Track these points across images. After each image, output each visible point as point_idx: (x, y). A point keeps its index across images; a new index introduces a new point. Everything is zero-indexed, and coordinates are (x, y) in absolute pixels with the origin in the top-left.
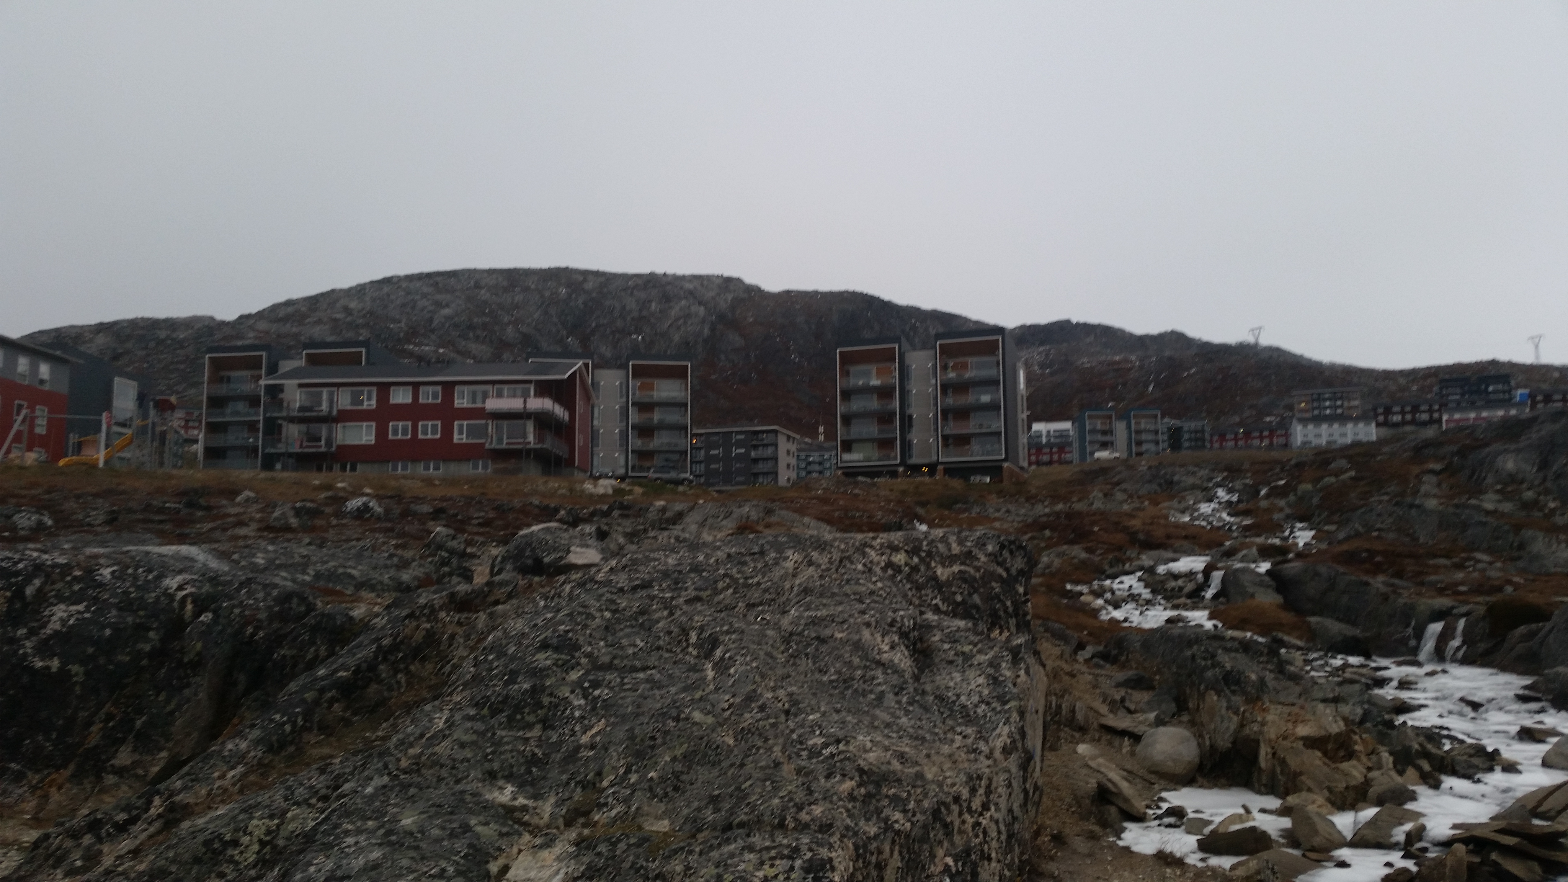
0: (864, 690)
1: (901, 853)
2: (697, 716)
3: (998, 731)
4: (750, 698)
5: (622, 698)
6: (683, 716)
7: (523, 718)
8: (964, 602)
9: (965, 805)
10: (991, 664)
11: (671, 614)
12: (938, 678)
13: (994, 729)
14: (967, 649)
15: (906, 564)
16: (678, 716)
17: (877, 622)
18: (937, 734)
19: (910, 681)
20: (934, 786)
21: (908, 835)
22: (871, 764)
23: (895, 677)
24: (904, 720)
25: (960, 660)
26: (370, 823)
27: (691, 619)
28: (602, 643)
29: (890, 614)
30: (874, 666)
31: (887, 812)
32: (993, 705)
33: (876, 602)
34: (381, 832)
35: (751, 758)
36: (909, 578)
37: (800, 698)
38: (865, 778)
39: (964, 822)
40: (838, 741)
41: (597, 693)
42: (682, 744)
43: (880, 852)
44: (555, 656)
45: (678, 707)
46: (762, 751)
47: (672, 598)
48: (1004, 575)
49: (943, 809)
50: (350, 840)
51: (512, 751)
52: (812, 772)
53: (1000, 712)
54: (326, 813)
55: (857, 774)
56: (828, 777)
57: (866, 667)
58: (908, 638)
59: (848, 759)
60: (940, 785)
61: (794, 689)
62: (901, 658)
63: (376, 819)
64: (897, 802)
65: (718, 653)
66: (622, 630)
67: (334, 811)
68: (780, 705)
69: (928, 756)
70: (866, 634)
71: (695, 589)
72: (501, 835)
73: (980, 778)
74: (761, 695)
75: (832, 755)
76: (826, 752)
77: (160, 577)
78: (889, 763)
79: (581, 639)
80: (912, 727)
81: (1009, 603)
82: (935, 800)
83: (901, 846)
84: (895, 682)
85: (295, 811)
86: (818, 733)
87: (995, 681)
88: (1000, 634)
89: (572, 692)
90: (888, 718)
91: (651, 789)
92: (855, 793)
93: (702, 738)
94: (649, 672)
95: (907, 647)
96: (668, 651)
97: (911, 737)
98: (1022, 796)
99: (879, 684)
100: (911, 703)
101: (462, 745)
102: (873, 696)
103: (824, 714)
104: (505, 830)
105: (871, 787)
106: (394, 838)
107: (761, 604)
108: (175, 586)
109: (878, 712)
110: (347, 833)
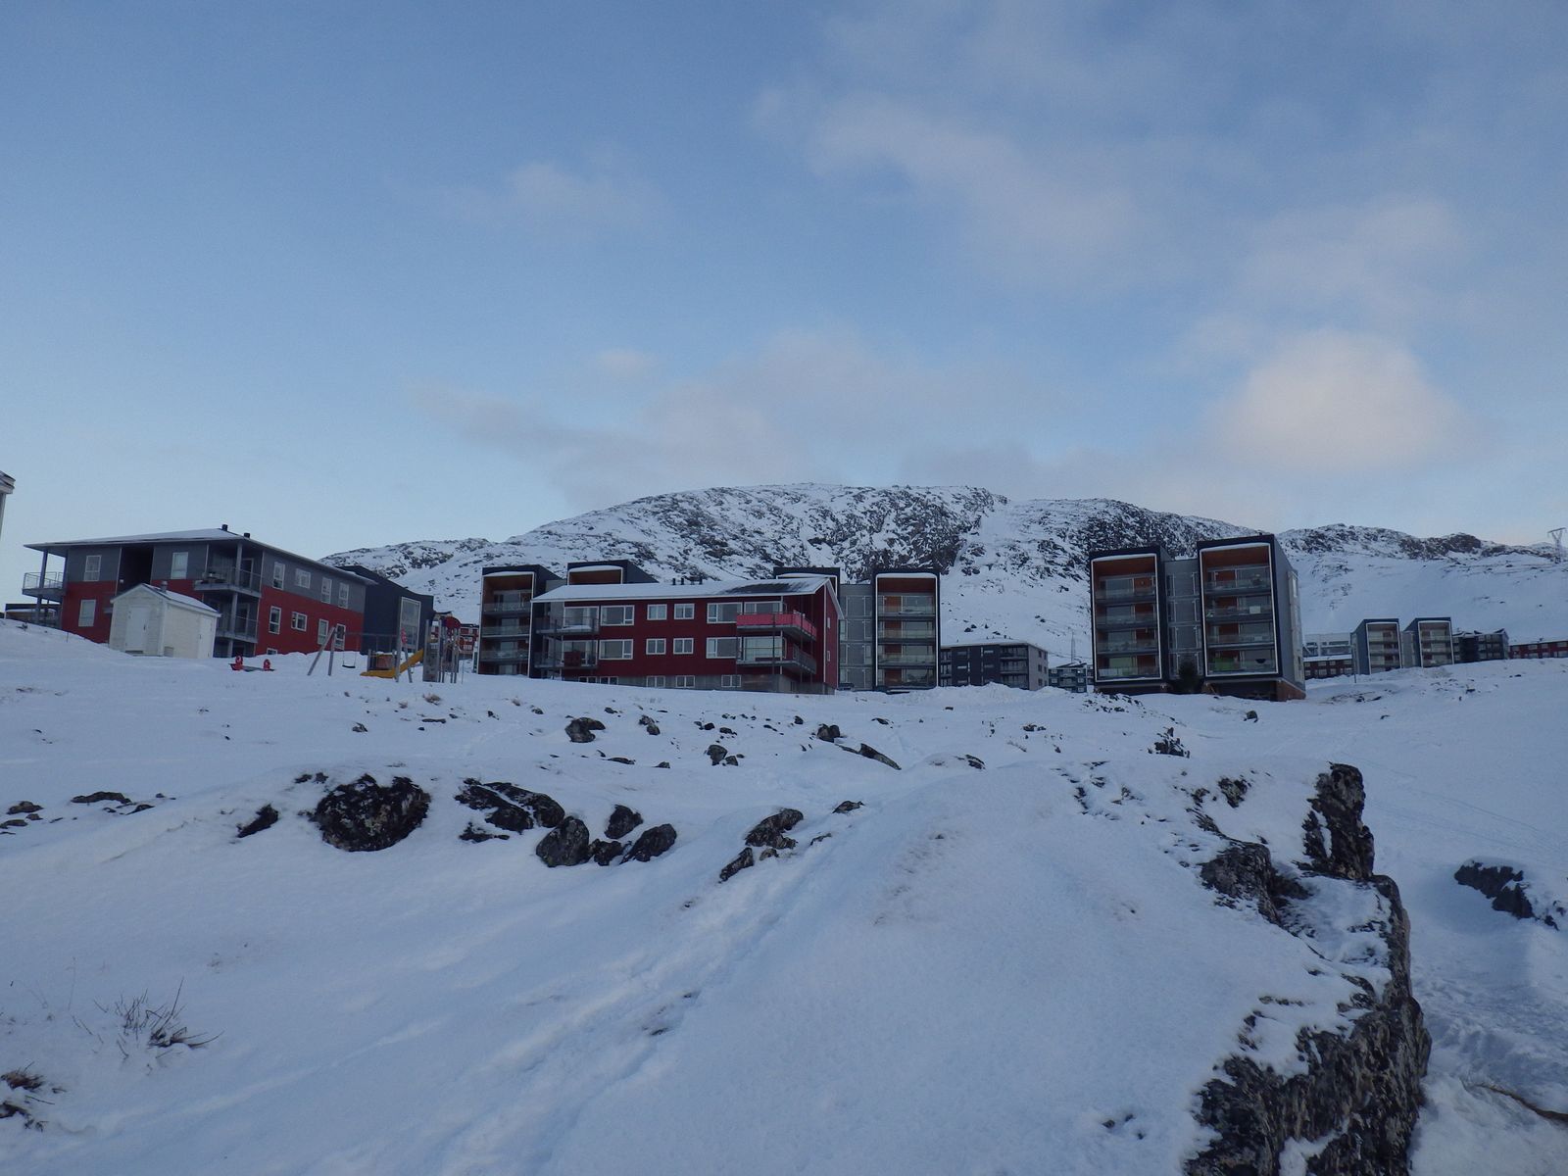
1: (1308, 1107)
9: (1364, 1058)
21: (1313, 1089)
39: (1364, 1077)
43: (1290, 1105)
48: (1343, 808)
49: (1344, 1061)
81: (1351, 839)
82: (1336, 1052)
83: (1307, 1099)
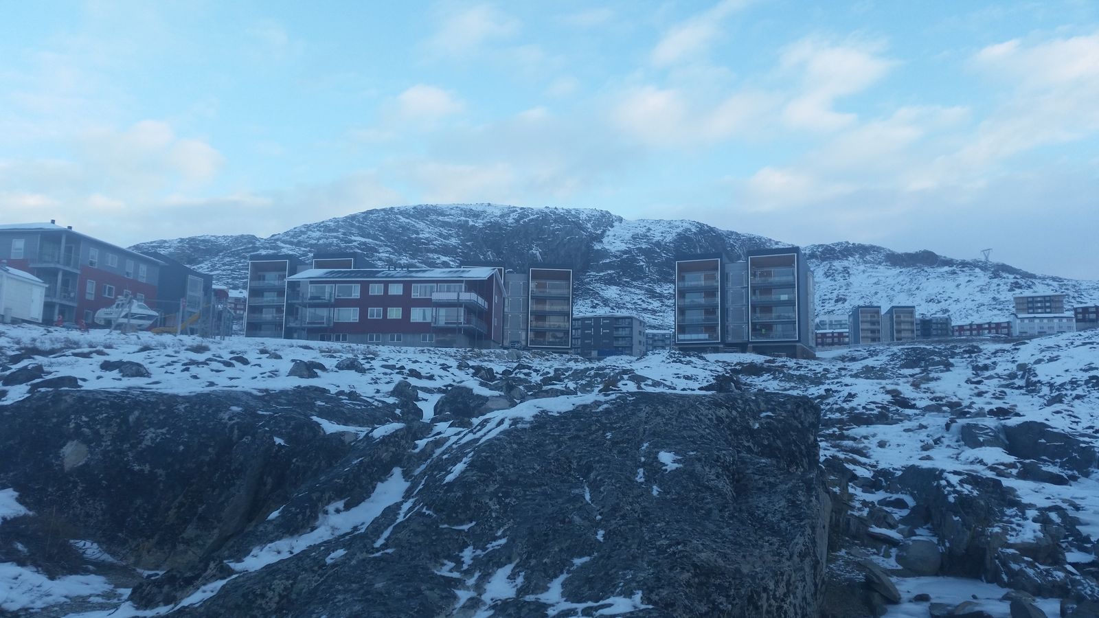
0: (697, 506)
2: (577, 519)
3: (796, 541)
4: (615, 509)
5: (525, 505)
6: (567, 520)
7: (457, 516)
8: (769, 445)
9: (771, 593)
10: (790, 492)
11: (559, 447)
12: (750, 500)
13: (793, 539)
14: (772, 480)
15: (727, 417)
16: (564, 519)
17: (706, 458)
18: (750, 541)
19: (730, 501)
20: (749, 580)
21: (730, 614)
22: (702, 561)
23: (720, 498)
24: (727, 530)
25: (767, 489)
26: (354, 585)
27: (573, 451)
28: (511, 466)
29: (716, 453)
30: (704, 490)
31: (714, 596)
32: (793, 521)
33: (705, 443)
34: (361, 592)
35: (615, 553)
36: (729, 428)
37: (650, 510)
38: (698, 571)
39: (770, 605)
40: (678, 544)
41: (507, 501)
42: (566, 540)
44: (479, 474)
45: (564, 513)
46: (623, 548)
47: (560, 436)
48: (800, 426)
49: (755, 596)
50: (340, 597)
51: (449, 539)
52: (659, 564)
53: (797, 527)
54: (325, 577)
55: (692, 568)
56: (671, 569)
57: (698, 490)
58: (729, 471)
59: (686, 557)
60: (753, 578)
61: (646, 504)
62: (725, 485)
63: (358, 582)
64: (720, 588)
65: (592, 476)
66: (525, 457)
67: (329, 576)
68: (636, 515)
69: (744, 556)
70: (698, 467)
71: (576, 430)
72: (442, 598)
73: (782, 574)
74: (623, 507)
75: (674, 553)
76: (670, 550)
77: (218, 411)
78: (716, 561)
79: (497, 462)
80: (732, 535)
81: (803, 447)
82: (750, 589)
84: (720, 502)
85: (304, 575)
86: (663, 536)
87: (793, 504)
88: (797, 469)
89: (491, 500)
90: (714, 528)
91: (545, 571)
92: (691, 582)
93: (580, 537)
94: (543, 488)
95: (728, 477)
96: (556, 473)
97: (731, 542)
98: (813, 588)
99: (708, 503)
100: (732, 517)
101: (416, 533)
102: (703, 512)
103: (668, 523)
104: (444, 594)
105: (703, 578)
106: (369, 597)
107: (622, 442)
108: (227, 417)
109: (707, 523)
110: (338, 592)
